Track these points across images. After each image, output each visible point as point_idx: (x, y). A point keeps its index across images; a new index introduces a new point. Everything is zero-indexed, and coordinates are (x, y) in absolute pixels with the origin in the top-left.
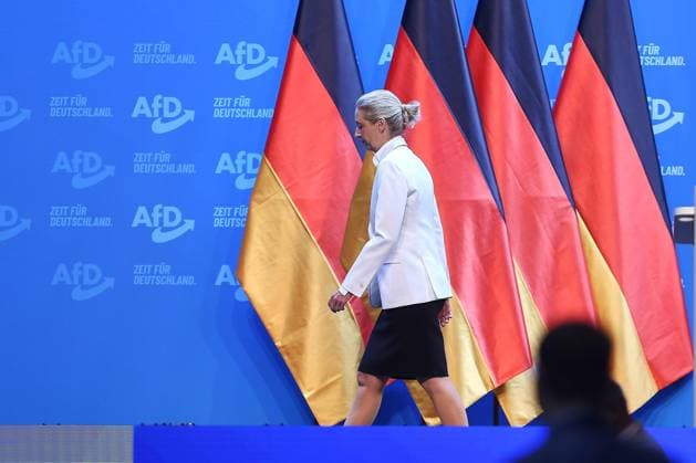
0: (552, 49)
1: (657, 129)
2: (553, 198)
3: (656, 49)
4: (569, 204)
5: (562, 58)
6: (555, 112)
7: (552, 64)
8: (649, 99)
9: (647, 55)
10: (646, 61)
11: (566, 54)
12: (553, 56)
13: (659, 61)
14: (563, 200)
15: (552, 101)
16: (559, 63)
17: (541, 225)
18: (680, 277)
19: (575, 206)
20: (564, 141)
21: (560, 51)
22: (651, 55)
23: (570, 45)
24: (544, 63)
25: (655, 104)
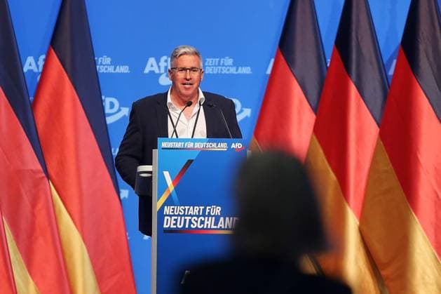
0: (30, 59)
1: (109, 120)
2: (32, 170)
3: (108, 60)
4: (43, 175)
5: (38, 66)
6: (34, 105)
7: (30, 71)
8: (103, 97)
9: (101, 64)
10: (101, 69)
11: (41, 63)
12: (31, 65)
13: (111, 70)
14: (39, 172)
15: (31, 98)
16: (36, 70)
17: (23, 191)
18: (126, 231)
19: (49, 177)
20: (40, 127)
21: (37, 61)
22: (105, 65)
23: (43, 57)
24: (25, 69)
25: (107, 101)
